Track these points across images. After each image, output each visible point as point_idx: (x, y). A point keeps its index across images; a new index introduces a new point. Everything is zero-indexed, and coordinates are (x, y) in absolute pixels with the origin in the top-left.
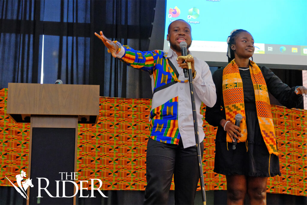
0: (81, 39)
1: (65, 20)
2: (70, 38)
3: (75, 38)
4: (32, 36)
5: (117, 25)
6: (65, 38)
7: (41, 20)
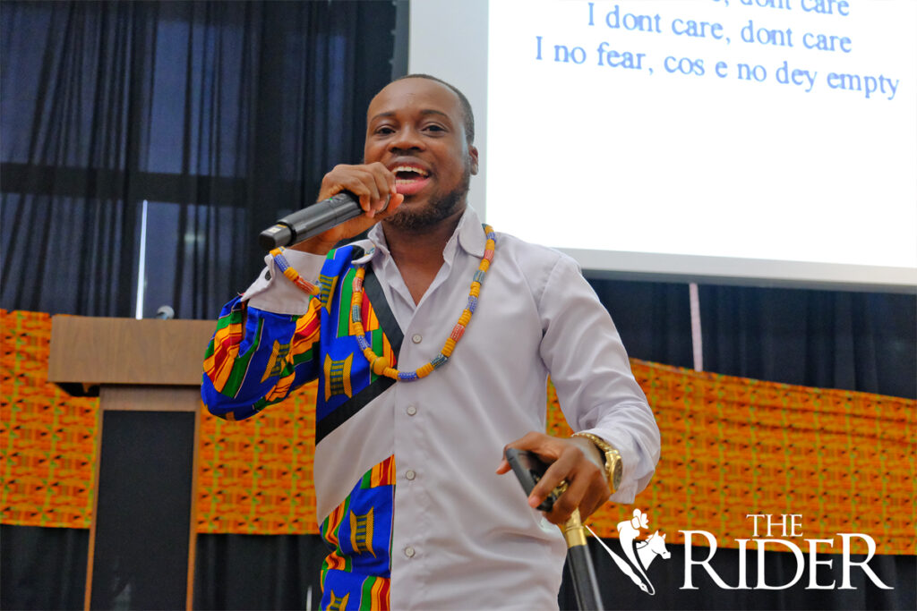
0: (226, 212)
1: (193, 171)
2: (203, 209)
3: (212, 209)
4: (120, 204)
5: (303, 182)
6: (191, 209)
7: (141, 168)
